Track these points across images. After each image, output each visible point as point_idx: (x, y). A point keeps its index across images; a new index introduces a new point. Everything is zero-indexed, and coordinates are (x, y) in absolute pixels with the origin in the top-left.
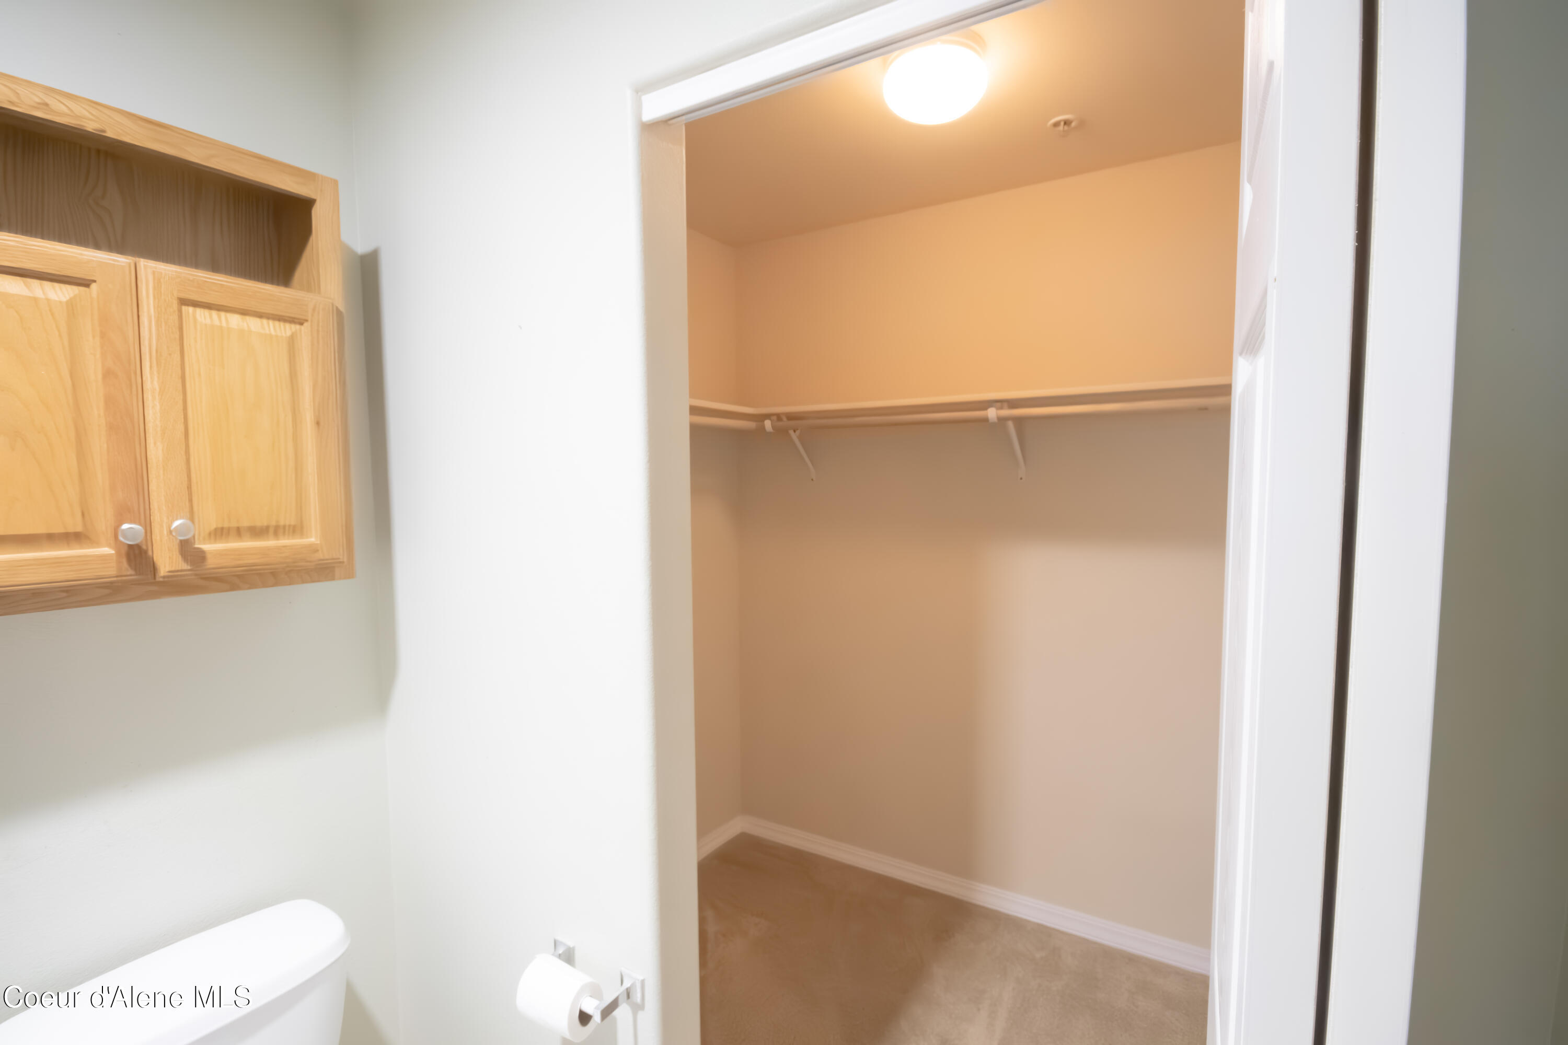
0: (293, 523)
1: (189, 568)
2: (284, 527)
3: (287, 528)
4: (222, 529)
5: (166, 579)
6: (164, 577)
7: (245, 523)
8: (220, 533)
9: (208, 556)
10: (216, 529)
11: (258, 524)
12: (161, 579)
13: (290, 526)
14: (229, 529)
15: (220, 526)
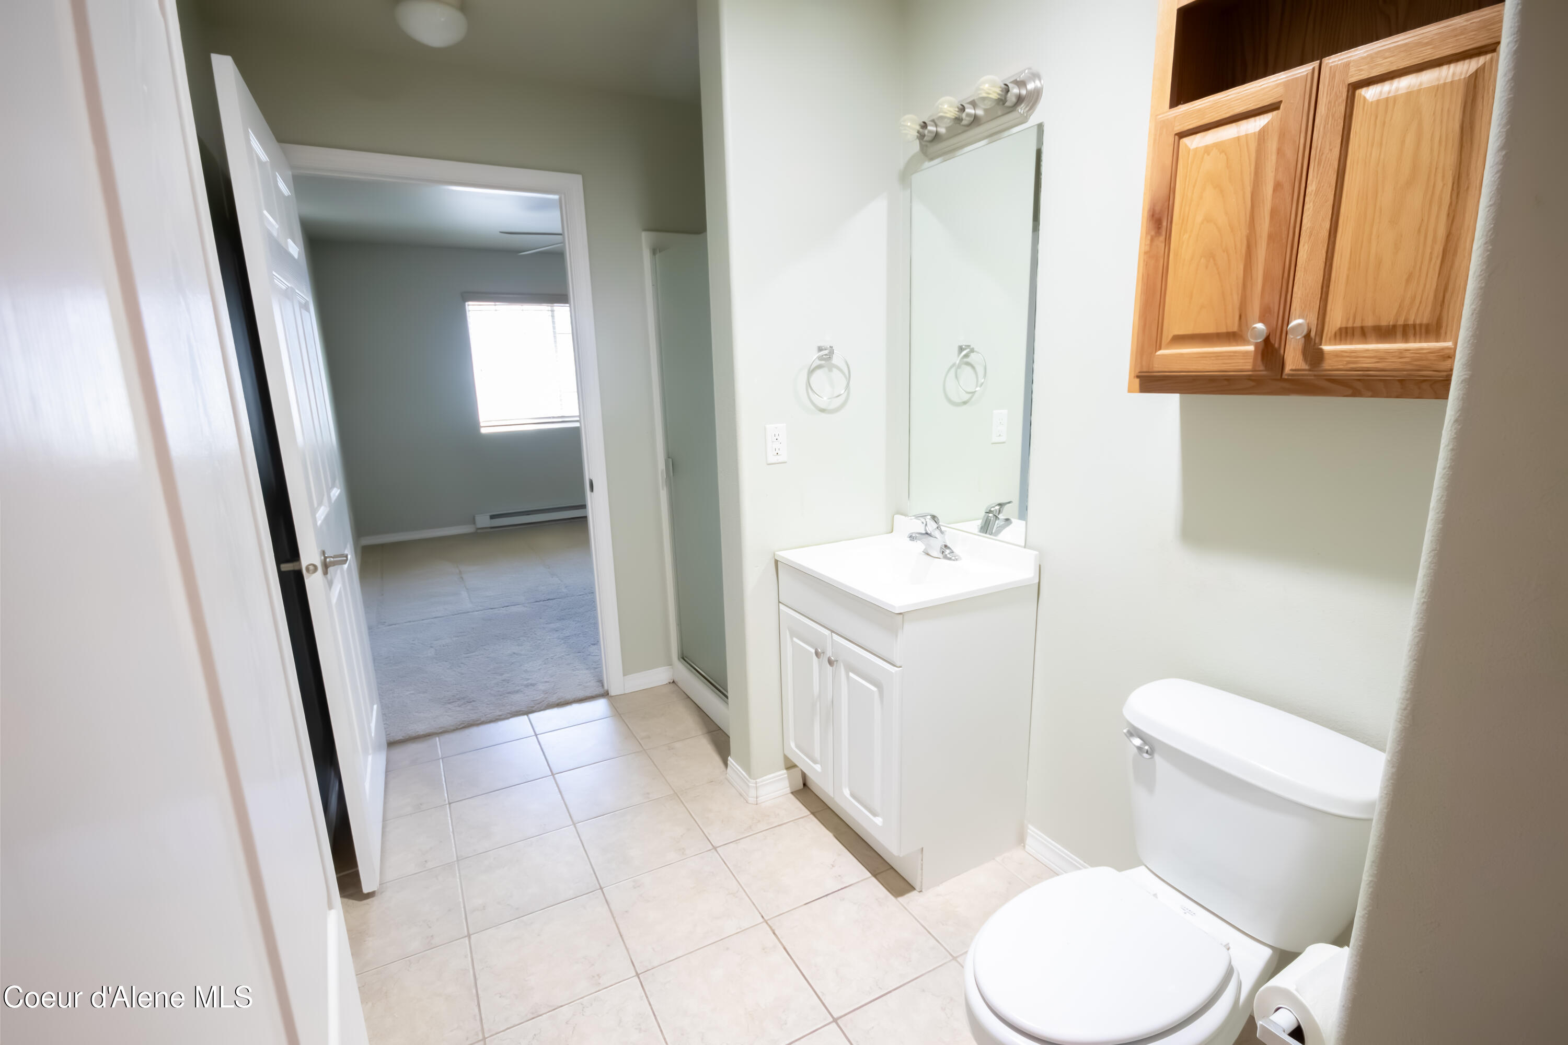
0: (1425, 321)
1: (1307, 367)
2: (1414, 326)
3: (1418, 328)
4: (1346, 328)
5: (1290, 377)
6: (1289, 375)
7: (1370, 322)
8: (1345, 334)
9: (1326, 356)
10: (1340, 329)
11: (1384, 323)
12: (1286, 377)
13: (1421, 325)
14: (1353, 329)
15: (1344, 326)
